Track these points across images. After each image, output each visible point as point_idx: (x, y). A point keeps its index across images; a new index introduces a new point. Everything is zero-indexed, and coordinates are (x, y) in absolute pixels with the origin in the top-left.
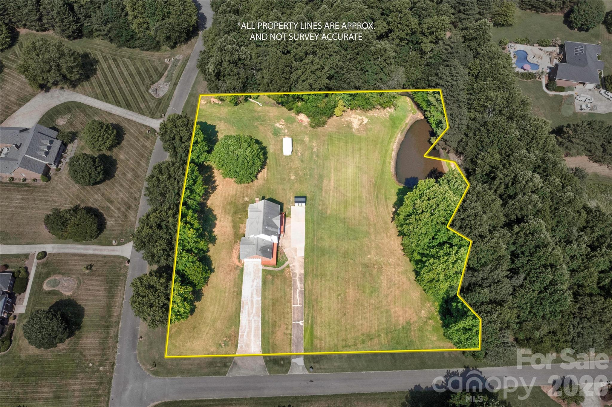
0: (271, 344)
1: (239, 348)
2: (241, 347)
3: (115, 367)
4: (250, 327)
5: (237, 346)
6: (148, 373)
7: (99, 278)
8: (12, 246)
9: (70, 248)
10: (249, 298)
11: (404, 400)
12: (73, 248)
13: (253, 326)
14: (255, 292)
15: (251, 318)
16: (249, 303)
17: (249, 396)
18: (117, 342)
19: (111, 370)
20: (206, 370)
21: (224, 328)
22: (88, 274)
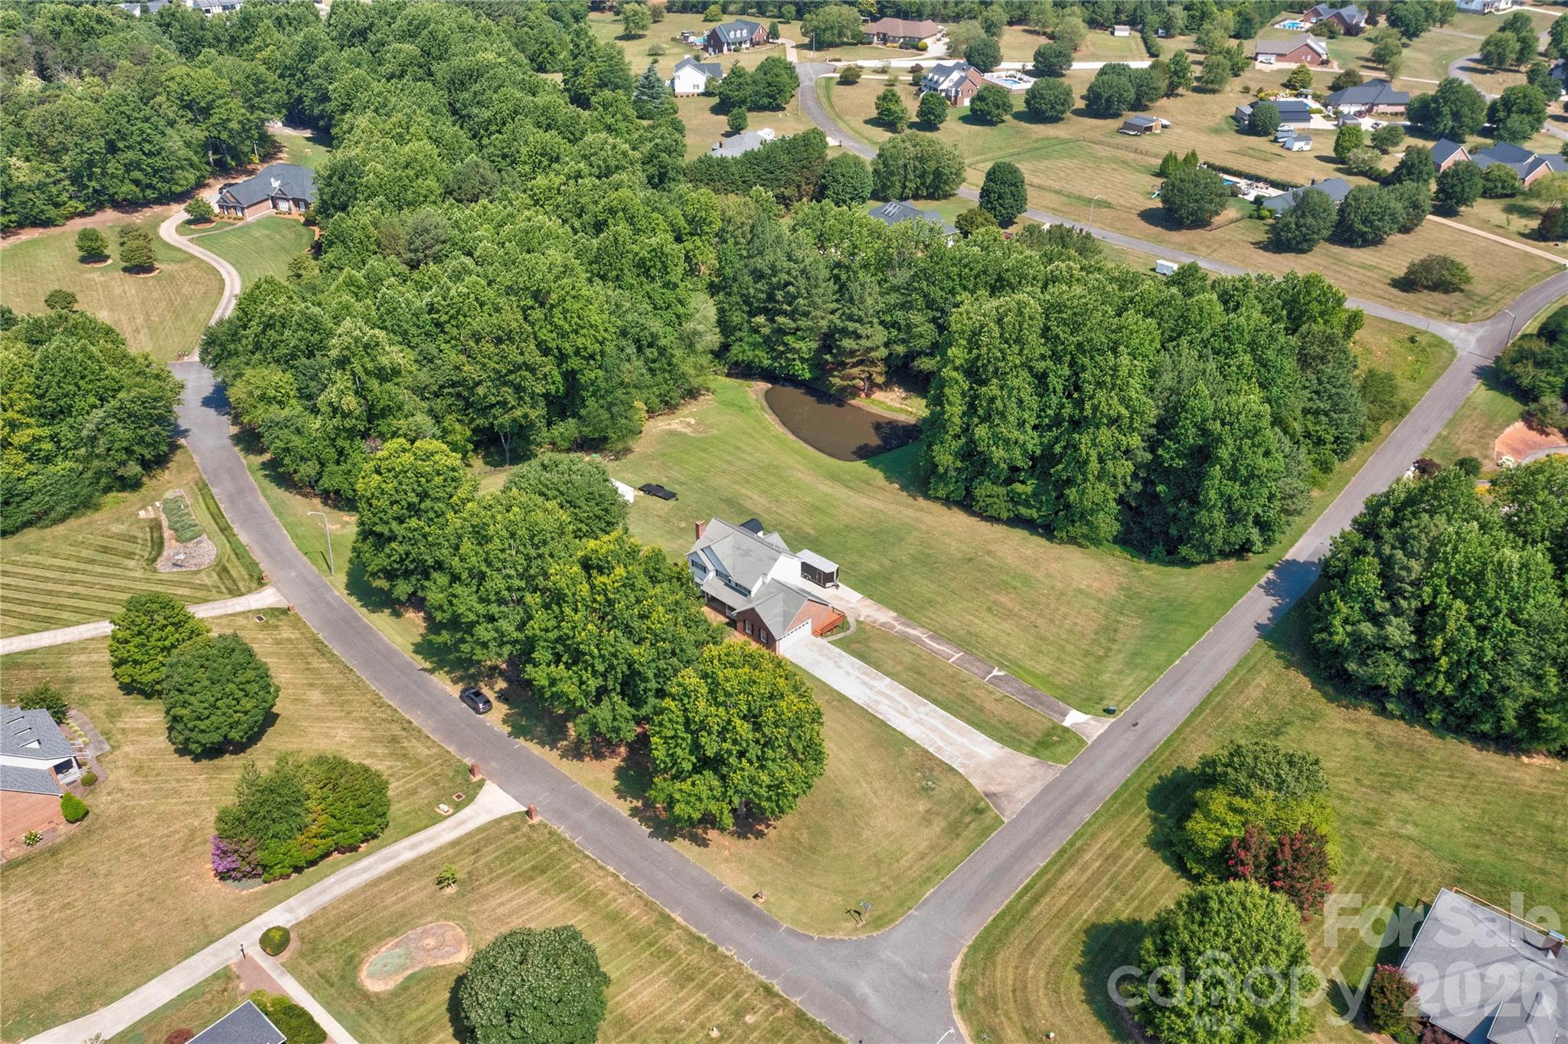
0: (1000, 726)
1: (960, 770)
2: (963, 765)
3: (777, 988)
4: (934, 729)
5: (952, 769)
6: (863, 936)
7: (497, 884)
8: (140, 990)
9: (338, 882)
10: (867, 691)
11: (1273, 652)
12: (351, 876)
13: (937, 723)
14: (864, 677)
15: (915, 716)
16: (880, 698)
17: (1088, 817)
18: (714, 948)
19: (777, 1001)
20: (959, 845)
21: (892, 763)
22: (460, 895)
